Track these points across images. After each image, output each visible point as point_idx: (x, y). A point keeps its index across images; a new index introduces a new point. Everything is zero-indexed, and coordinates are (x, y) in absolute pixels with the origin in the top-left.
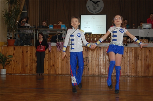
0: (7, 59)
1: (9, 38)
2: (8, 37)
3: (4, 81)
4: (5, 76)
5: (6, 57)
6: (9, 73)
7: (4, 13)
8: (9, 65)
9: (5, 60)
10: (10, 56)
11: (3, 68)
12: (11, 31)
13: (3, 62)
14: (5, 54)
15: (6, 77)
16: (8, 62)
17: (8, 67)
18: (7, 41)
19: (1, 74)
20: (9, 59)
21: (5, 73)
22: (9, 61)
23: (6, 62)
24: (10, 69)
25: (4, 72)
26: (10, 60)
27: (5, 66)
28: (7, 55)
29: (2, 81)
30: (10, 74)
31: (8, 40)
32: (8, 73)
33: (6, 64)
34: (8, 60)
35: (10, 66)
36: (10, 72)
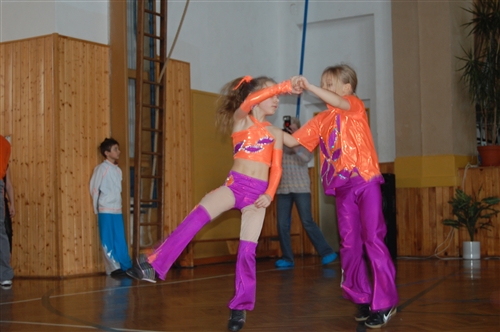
0: (482, 208)
1: (484, 143)
2: (479, 139)
3: (475, 280)
4: (478, 266)
5: (480, 203)
6: (489, 253)
7: (465, 63)
8: (490, 228)
9: (475, 214)
10: (490, 198)
11: (469, 237)
12: (489, 120)
13: (470, 219)
14: (474, 193)
15: (482, 266)
16: (484, 220)
17: (486, 236)
18: (476, 152)
19: (466, 256)
20: (487, 208)
21: (478, 256)
22: (488, 217)
23: (480, 220)
24: (491, 242)
25: (472, 251)
26: (490, 212)
27: (476, 231)
28: (481, 196)
29: (470, 280)
30: (493, 258)
31: (480, 149)
32: (487, 255)
33: (477, 225)
34: (483, 213)
35: (491, 233)
36: (491, 253)
